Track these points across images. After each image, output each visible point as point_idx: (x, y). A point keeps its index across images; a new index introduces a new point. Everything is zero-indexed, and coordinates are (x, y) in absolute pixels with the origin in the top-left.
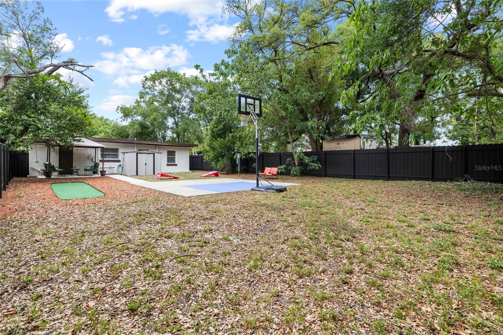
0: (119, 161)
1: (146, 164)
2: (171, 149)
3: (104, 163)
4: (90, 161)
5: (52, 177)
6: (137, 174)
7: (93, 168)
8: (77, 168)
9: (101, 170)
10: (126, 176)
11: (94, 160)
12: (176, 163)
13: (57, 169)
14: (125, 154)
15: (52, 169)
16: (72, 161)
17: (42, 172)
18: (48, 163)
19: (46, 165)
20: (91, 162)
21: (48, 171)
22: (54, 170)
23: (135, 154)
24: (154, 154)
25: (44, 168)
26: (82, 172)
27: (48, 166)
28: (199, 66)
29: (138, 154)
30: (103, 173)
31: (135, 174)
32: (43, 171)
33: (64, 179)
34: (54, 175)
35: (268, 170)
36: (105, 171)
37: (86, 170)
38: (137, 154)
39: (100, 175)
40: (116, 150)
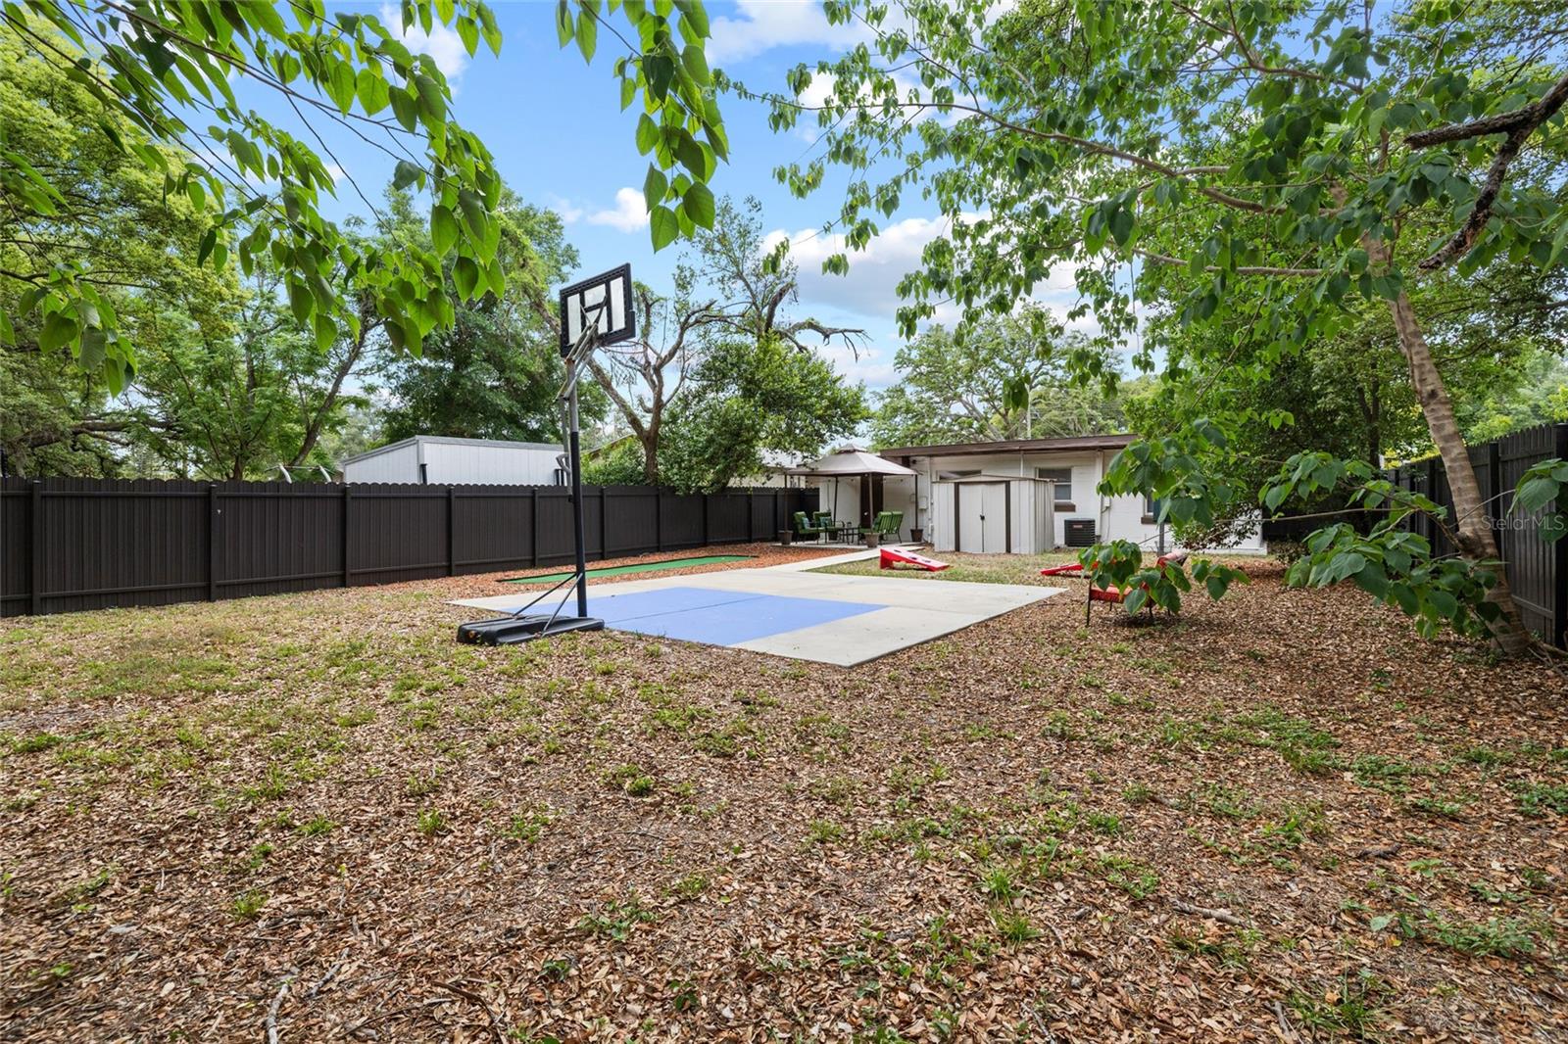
1: (983, 518)
6: (958, 548)
11: (922, 506)
23: (952, 486)
24: (1008, 484)
29: (961, 487)
31: (952, 548)
38: (957, 485)
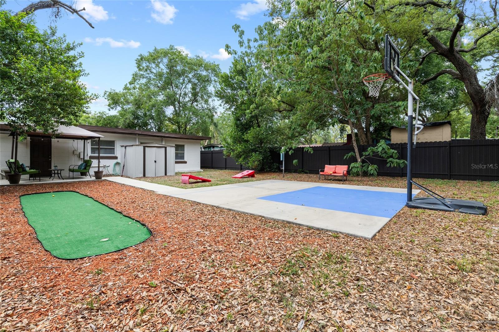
0: (116, 158)
1: (155, 162)
2: (180, 142)
3: (101, 160)
4: (76, 158)
5: (21, 182)
6: (144, 175)
7: (83, 167)
8: (58, 168)
9: (96, 170)
10: (129, 177)
11: (82, 157)
12: (185, 160)
13: (27, 169)
14: (127, 148)
15: (21, 170)
16: (51, 158)
17: (4, 174)
18: (13, 160)
19: (10, 163)
20: (78, 159)
21: (13, 173)
22: (24, 172)
23: (142, 148)
24: (166, 148)
25: (7, 169)
26: (65, 173)
27: (13, 166)
28: (239, 27)
29: (146, 148)
30: (98, 175)
31: (142, 175)
32: (6, 172)
33: (40, 185)
34: (24, 179)
35: (329, 169)
36: (102, 172)
37: (72, 171)
38: (144, 147)
39: (94, 178)
40: (112, 143)
